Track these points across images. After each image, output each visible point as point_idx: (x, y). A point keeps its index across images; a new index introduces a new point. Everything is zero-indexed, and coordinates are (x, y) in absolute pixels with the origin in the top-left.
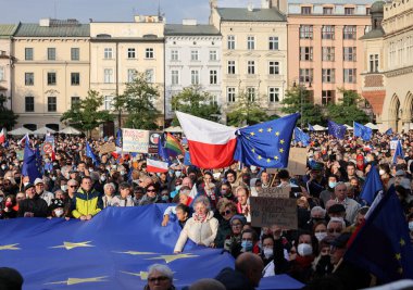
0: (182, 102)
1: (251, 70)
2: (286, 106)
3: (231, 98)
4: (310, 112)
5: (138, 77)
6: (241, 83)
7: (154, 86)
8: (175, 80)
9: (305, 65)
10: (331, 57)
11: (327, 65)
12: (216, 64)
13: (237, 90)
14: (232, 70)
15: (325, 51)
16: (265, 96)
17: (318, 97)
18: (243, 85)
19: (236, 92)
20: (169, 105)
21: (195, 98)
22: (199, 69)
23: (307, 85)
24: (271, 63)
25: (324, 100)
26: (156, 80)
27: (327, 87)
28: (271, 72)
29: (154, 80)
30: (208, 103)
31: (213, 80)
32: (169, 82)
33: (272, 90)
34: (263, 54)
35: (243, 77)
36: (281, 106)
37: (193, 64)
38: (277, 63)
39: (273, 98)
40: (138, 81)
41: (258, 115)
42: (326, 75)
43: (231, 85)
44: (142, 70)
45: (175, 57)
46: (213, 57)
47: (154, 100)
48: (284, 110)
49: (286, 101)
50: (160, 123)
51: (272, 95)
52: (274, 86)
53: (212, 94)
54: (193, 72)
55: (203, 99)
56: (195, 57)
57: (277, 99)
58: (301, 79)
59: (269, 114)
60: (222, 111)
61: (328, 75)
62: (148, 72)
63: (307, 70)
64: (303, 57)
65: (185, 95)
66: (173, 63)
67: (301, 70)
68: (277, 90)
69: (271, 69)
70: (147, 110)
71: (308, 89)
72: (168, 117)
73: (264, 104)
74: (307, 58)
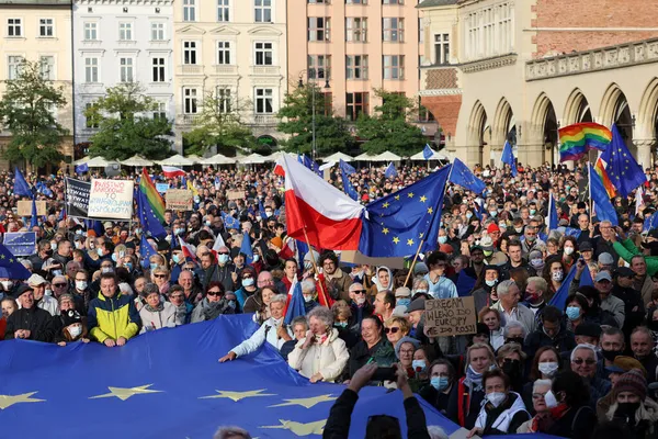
0: (104, 113)
1: (224, 57)
2: (285, 120)
3: (190, 106)
4: (328, 130)
5: (28, 70)
6: (207, 79)
7: (56, 86)
8: (92, 74)
9: (317, 48)
10: (360, 34)
11: (354, 49)
12: (163, 46)
13: (199, 92)
14: (191, 57)
15: (350, 24)
16: (249, 102)
17: (339, 104)
18: (211, 84)
19: (199, 96)
20: (82, 119)
21: (127, 107)
22: (133, 57)
23: (321, 83)
24: (259, 46)
25: (349, 110)
26: (58, 76)
27: (355, 87)
28: (259, 61)
29: (54, 75)
30: (150, 116)
31: (159, 74)
32: (80, 79)
33: (260, 92)
34: (244, 30)
35: (211, 71)
36: (277, 121)
37: (123, 46)
38: (268, 46)
39: (263, 106)
40: (26, 78)
41: (238, 135)
42: (352, 66)
43: (190, 84)
44: (33, 58)
45: (90, 35)
46: (157, 35)
47: (55, 111)
48: (282, 128)
49: (284, 112)
50: (67, 150)
51: (260, 101)
52: (263, 85)
53: (157, 100)
54: (123, 60)
55: (141, 108)
56: (125, 35)
57: (269, 109)
58: (311, 74)
59: (257, 133)
60: (174, 129)
61: (356, 66)
62: (44, 60)
63: (321, 57)
64: (313, 34)
65: (111, 101)
66: (89, 46)
67: (309, 58)
68: (269, 92)
69: (259, 55)
70: (43, 127)
71: (324, 90)
72: (80, 140)
73: (248, 117)
74: (320, 36)
